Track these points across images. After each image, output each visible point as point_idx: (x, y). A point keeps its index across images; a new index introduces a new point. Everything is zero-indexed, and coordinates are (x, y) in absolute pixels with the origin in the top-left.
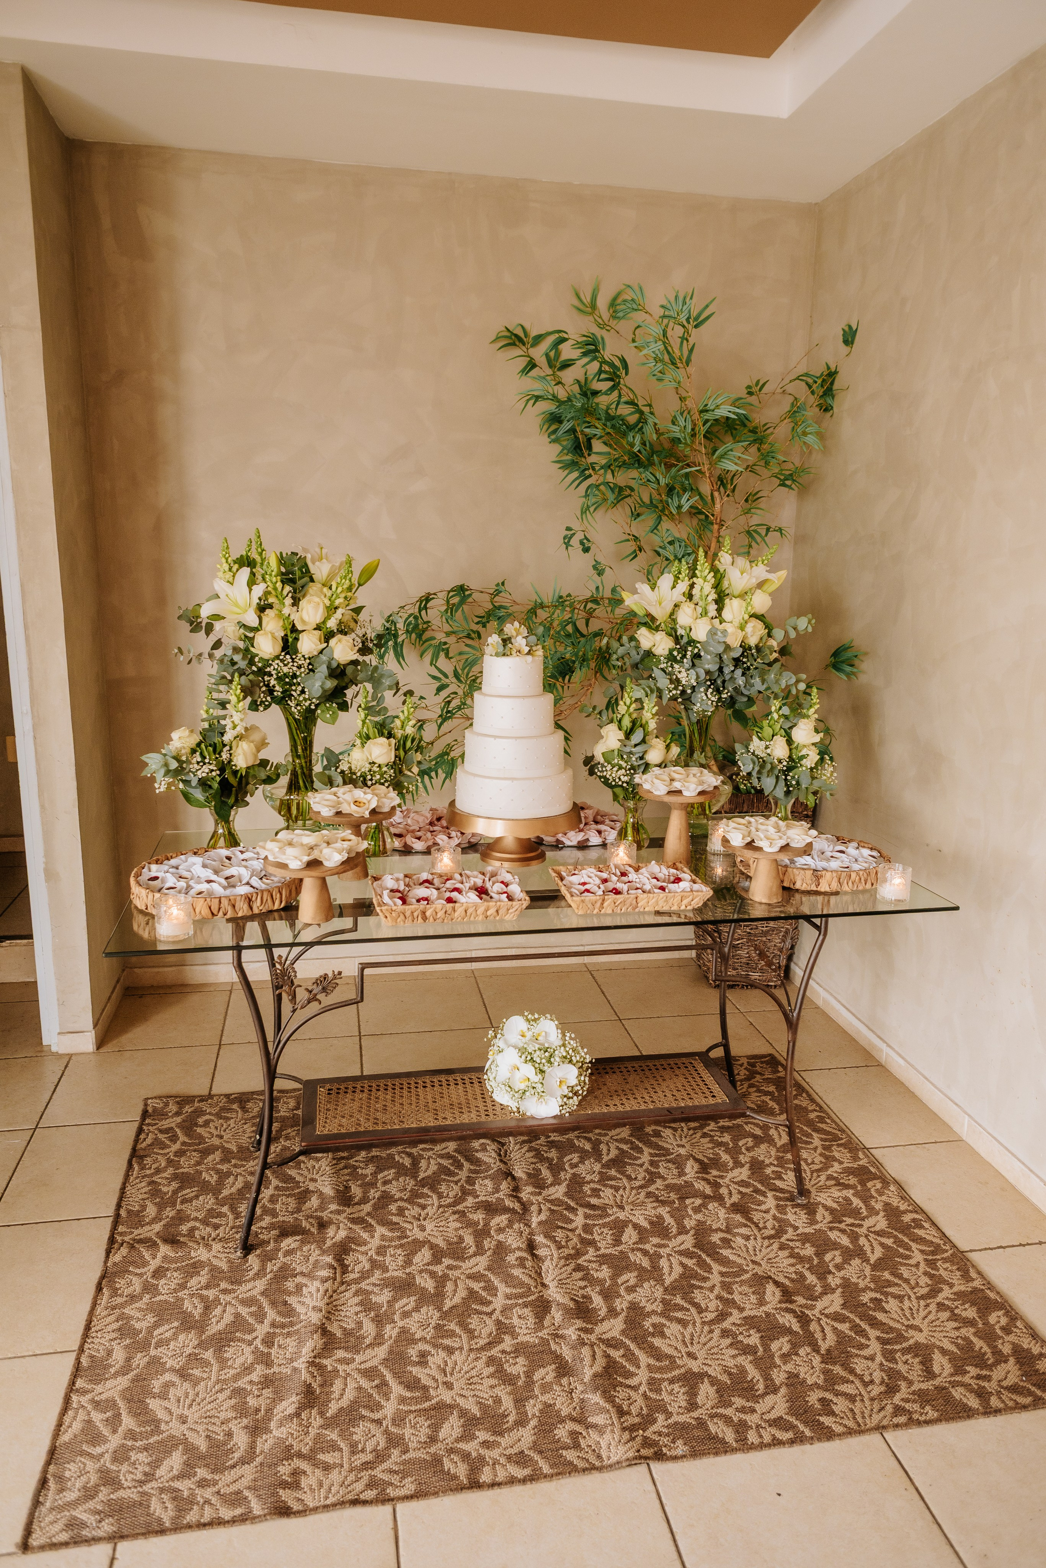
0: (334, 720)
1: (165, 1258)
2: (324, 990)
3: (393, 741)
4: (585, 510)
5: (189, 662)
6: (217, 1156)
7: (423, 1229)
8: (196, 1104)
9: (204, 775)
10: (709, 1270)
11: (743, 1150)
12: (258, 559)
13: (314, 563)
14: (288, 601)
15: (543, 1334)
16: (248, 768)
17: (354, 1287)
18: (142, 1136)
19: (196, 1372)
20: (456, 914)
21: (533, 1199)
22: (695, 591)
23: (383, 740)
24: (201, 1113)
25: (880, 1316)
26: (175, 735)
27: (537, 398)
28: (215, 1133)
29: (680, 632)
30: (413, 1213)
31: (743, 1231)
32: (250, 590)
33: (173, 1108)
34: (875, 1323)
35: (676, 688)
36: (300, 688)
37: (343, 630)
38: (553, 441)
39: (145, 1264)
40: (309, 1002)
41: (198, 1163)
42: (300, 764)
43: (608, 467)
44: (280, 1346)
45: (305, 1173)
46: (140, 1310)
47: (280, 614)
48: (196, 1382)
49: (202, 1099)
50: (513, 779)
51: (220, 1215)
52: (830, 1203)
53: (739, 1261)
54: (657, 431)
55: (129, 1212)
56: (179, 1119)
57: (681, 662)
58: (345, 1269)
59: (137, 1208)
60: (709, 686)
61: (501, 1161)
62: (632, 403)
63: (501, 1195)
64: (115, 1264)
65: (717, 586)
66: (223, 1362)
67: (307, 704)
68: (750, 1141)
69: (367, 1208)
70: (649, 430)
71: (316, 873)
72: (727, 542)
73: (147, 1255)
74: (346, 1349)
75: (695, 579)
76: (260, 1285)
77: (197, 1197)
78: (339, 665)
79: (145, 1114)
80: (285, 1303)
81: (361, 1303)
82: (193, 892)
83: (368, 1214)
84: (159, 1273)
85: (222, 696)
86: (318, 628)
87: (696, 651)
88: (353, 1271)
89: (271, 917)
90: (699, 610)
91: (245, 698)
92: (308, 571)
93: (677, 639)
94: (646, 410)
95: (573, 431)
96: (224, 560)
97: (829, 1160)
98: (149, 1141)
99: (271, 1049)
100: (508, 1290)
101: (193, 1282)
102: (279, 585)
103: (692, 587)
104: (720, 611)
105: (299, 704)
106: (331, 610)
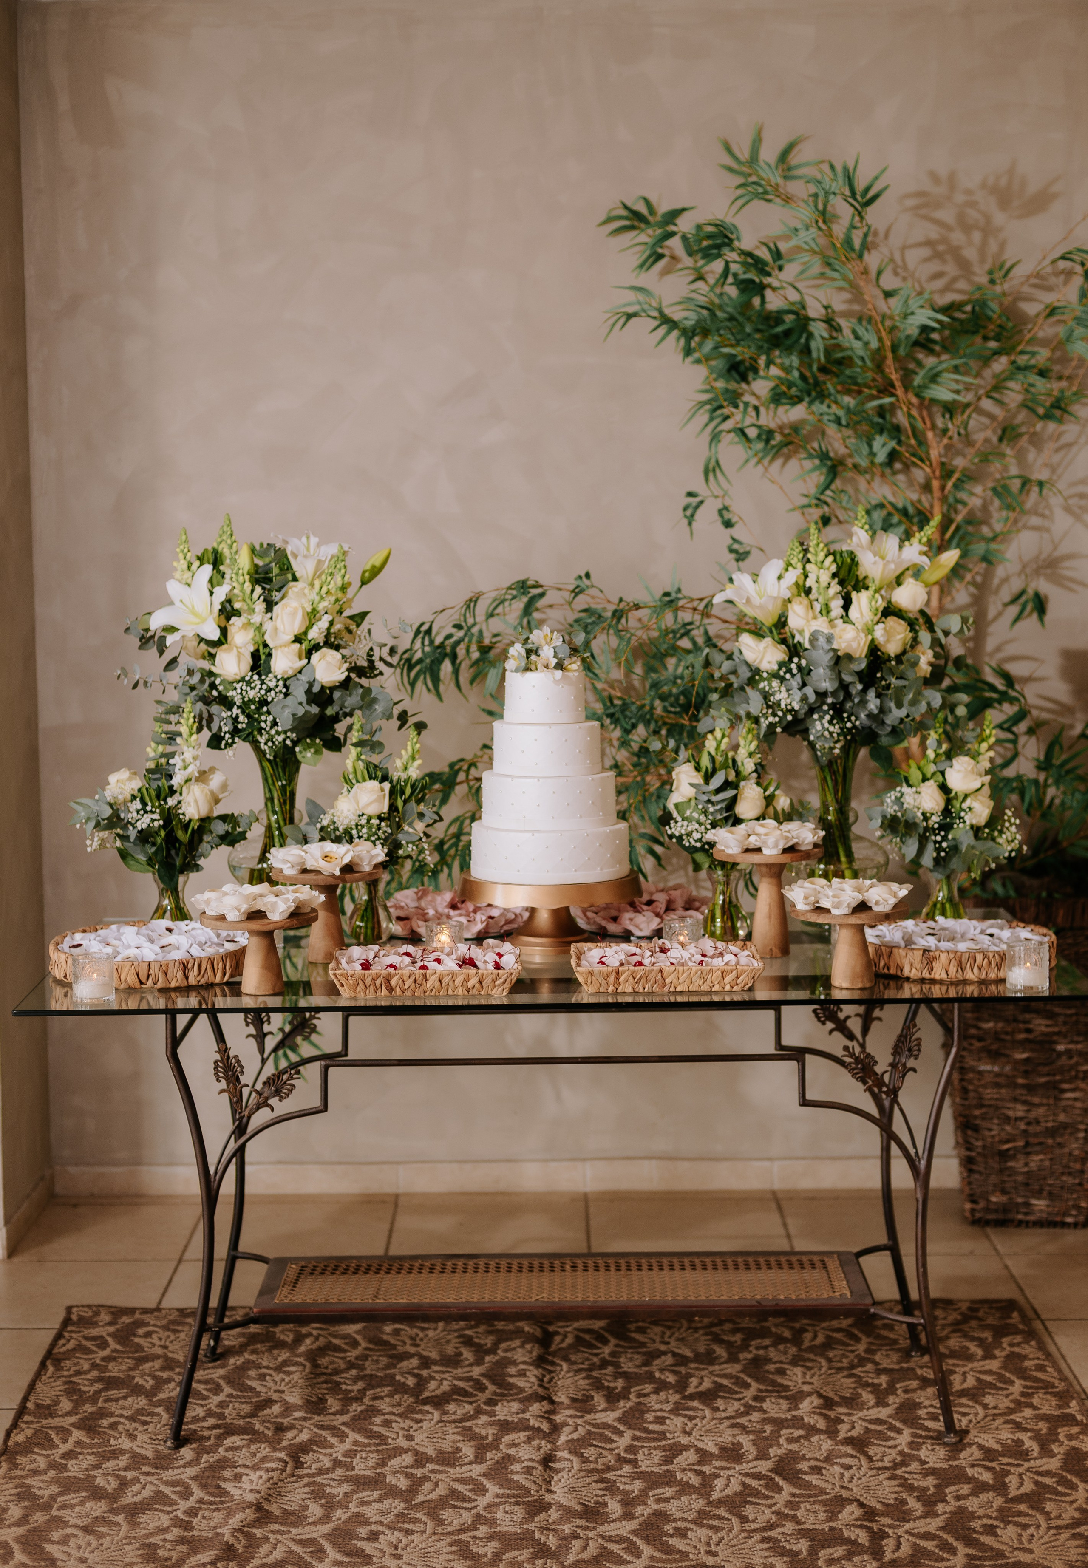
1: (78, 1443)
2: (277, 1093)
3: (387, 786)
4: (711, 470)
5: (135, 686)
6: (158, 1364)
7: (410, 1438)
8: (137, 1315)
9: (145, 826)
10: (779, 1490)
11: (899, 1392)
12: (226, 552)
13: (296, 557)
14: (260, 606)
15: (531, 1526)
16: (202, 820)
17: (306, 1480)
18: (61, 1342)
19: (103, 1530)
20: (429, 984)
21: (570, 1421)
22: (809, 582)
23: (374, 784)
24: (144, 1324)
25: (986, 1539)
26: (113, 778)
27: (630, 316)
28: (158, 1343)
29: (798, 638)
30: (402, 1425)
31: (847, 1461)
32: (211, 593)
33: (105, 1317)
34: (970, 1542)
35: (774, 715)
36: (270, 718)
37: (331, 642)
38: (698, 361)
39: (54, 1446)
40: (258, 1109)
41: (131, 1369)
42: (277, 821)
44: (204, 1517)
45: (270, 1384)
46: (43, 1481)
47: (249, 624)
48: (101, 1536)
49: (145, 1311)
50: (533, 832)
51: (153, 1414)
52: (992, 1444)
53: (823, 1485)
55: (38, 1406)
56: (112, 1329)
57: (782, 680)
58: (299, 1465)
59: (48, 1402)
60: (827, 712)
61: (540, 1386)
63: (527, 1415)
64: (17, 1444)
65: (840, 574)
66: (134, 1525)
67: (280, 738)
68: (914, 1384)
69: (346, 1418)
70: (816, 347)
71: (256, 925)
73: (56, 1439)
74: (282, 1524)
75: (809, 567)
76: (191, 1471)
77: (125, 1398)
78: (323, 687)
79: (67, 1322)
80: (219, 1487)
81: (312, 1492)
82: (119, 958)
83: (344, 1424)
84: (69, 1455)
85: (171, 728)
86: (298, 640)
88: (310, 1467)
89: (211, 992)
90: (817, 607)
91: (200, 730)
92: (289, 568)
96: (181, 556)
97: (1019, 1406)
98: (71, 1345)
99: (212, 1170)
100: (500, 1491)
101: (110, 1465)
102: (248, 586)
103: (806, 577)
104: (846, 606)
105: (271, 739)
106: (313, 616)
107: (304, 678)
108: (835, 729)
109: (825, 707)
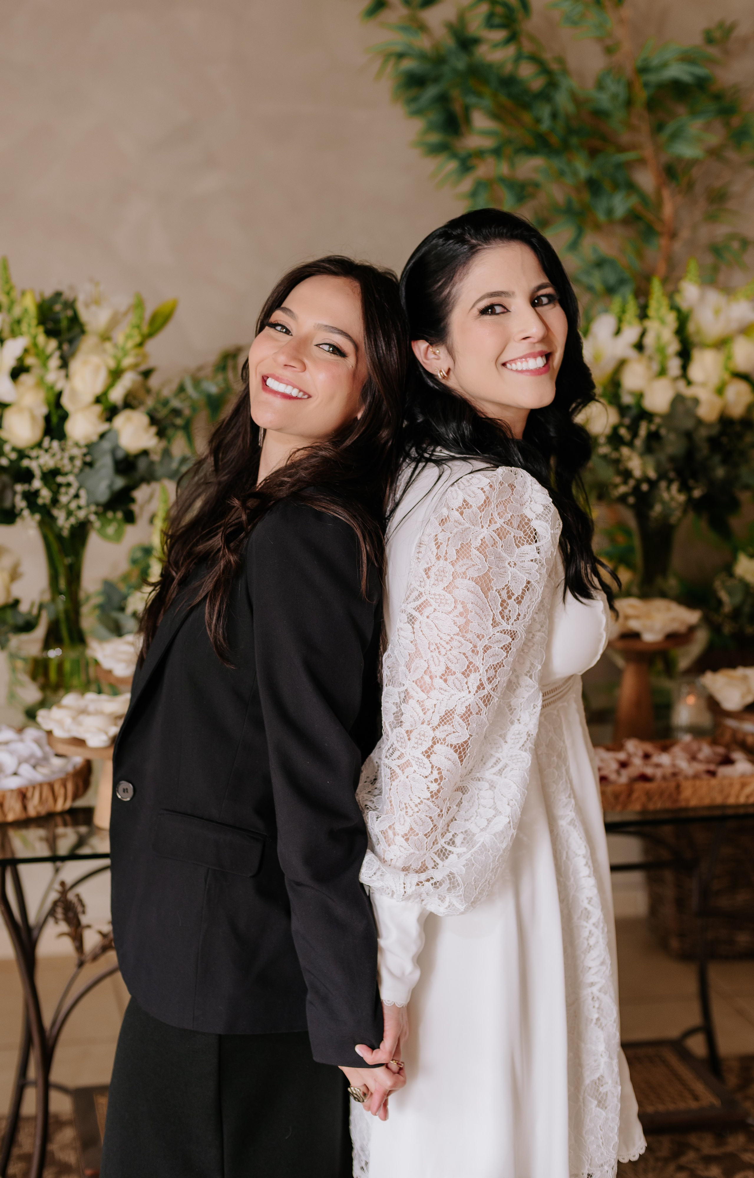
0: (118, 536)
12: (4, 301)
13: (87, 305)
14: (54, 362)
22: (649, 340)
27: (400, 55)
29: (627, 399)
35: (625, 482)
36: (72, 491)
37: (129, 403)
40: (104, 954)
42: (63, 603)
43: (497, 152)
47: (41, 382)
54: (574, 98)
57: (630, 444)
60: (674, 480)
62: (535, 59)
65: (681, 332)
67: (82, 514)
70: (562, 100)
72: (693, 267)
75: (648, 324)
78: (127, 456)
86: (98, 401)
87: (653, 428)
90: (654, 367)
92: (79, 318)
93: (623, 410)
94: (554, 66)
95: (443, 99)
102: (41, 339)
103: (643, 334)
104: (684, 368)
105: (69, 514)
106: (116, 374)
107: (106, 445)
108: (682, 498)
109: (672, 475)
